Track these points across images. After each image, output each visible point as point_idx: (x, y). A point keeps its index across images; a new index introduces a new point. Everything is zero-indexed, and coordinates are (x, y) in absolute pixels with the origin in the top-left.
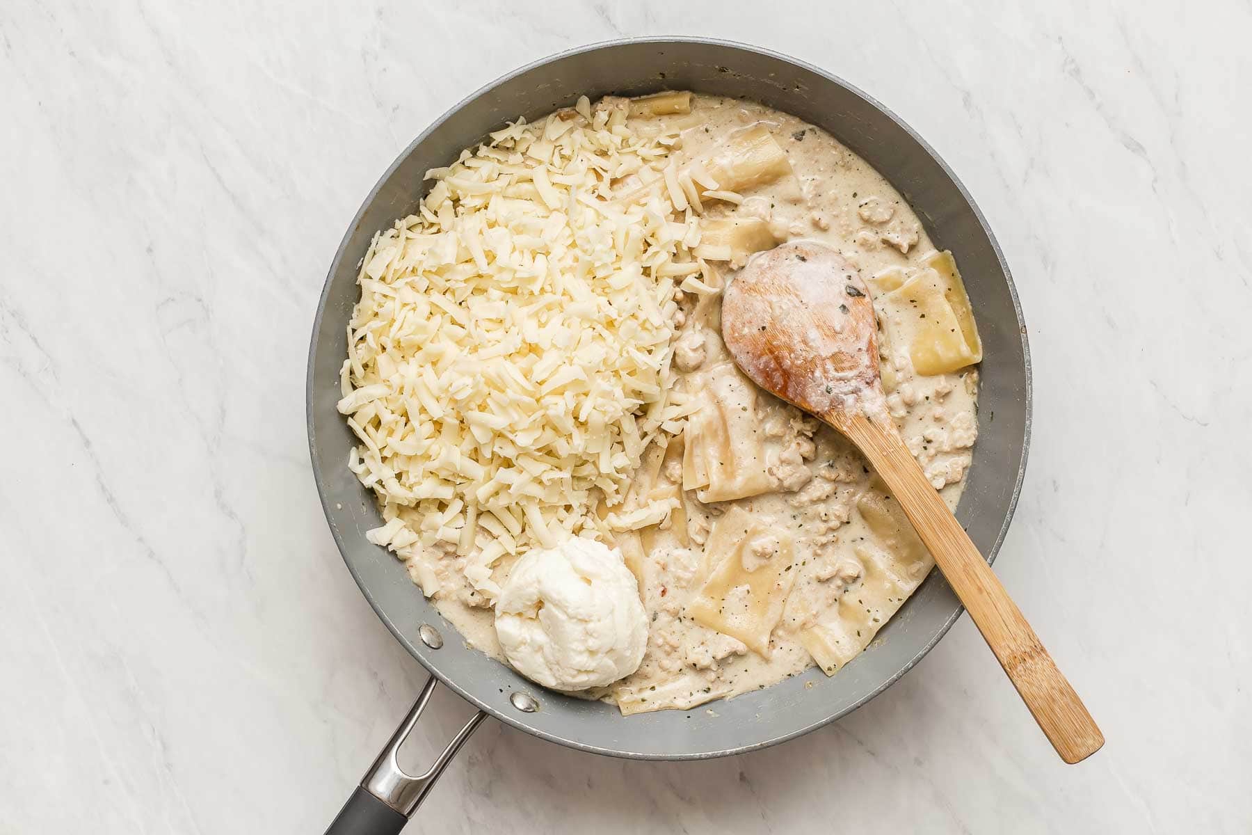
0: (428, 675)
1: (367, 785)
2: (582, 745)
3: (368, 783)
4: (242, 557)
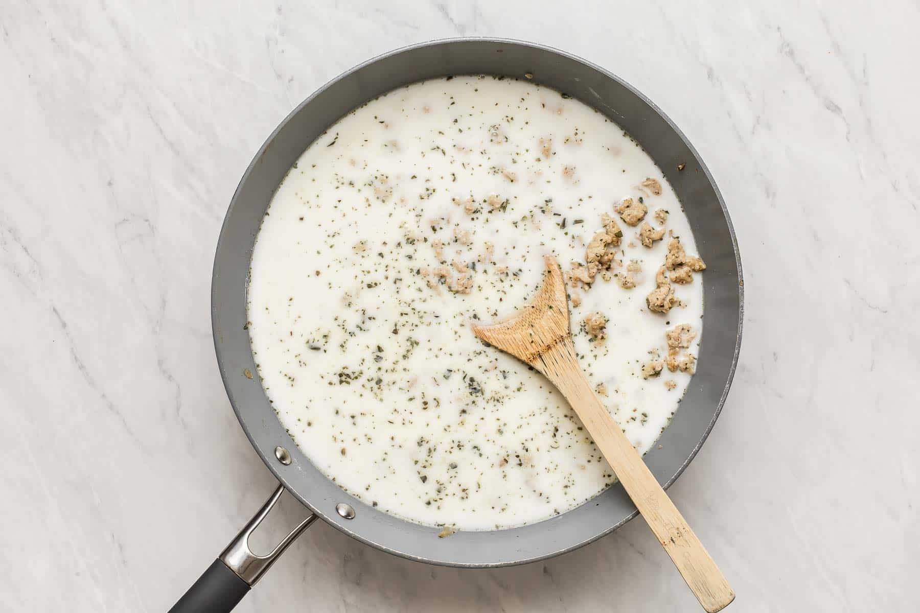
0: (278, 483)
3: (225, 557)
4: (178, 409)
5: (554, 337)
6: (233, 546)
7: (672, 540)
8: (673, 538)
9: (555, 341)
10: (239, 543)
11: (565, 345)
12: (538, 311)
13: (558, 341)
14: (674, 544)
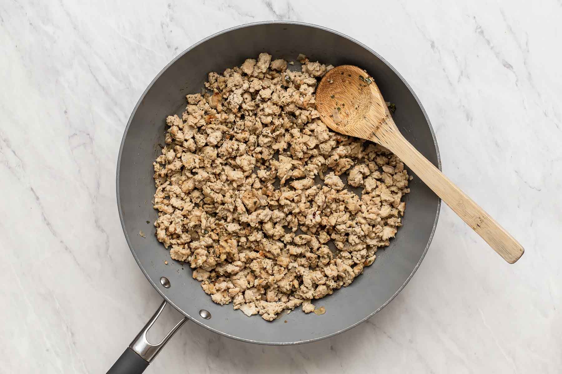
0: (163, 300)
1: (132, 347)
2: (229, 335)
3: (133, 345)
4: (107, 250)
5: (379, 121)
6: (137, 340)
7: (478, 225)
8: (478, 224)
9: (380, 122)
10: (140, 338)
11: (386, 124)
12: (366, 108)
13: (382, 122)
14: (479, 228)
